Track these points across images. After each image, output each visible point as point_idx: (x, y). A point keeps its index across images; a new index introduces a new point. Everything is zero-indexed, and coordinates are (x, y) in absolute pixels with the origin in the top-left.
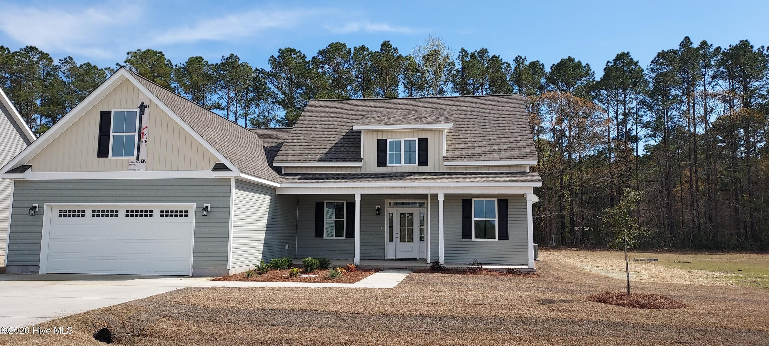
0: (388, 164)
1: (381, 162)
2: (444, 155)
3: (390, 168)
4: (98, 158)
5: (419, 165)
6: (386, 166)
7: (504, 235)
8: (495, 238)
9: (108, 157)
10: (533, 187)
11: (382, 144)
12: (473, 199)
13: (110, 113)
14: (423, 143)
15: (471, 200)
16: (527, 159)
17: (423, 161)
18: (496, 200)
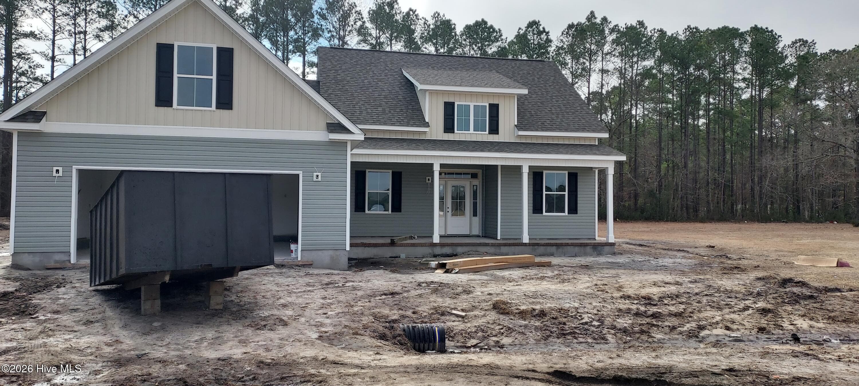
0: (456, 131)
1: (449, 128)
2: (516, 124)
3: (458, 135)
4: (156, 107)
5: (490, 133)
6: (454, 132)
7: (573, 210)
8: (564, 212)
9: (172, 107)
10: (615, 161)
11: (449, 107)
12: (545, 172)
13: (171, 46)
14: (494, 109)
15: (542, 172)
16: (599, 132)
17: (494, 129)
18: (566, 172)
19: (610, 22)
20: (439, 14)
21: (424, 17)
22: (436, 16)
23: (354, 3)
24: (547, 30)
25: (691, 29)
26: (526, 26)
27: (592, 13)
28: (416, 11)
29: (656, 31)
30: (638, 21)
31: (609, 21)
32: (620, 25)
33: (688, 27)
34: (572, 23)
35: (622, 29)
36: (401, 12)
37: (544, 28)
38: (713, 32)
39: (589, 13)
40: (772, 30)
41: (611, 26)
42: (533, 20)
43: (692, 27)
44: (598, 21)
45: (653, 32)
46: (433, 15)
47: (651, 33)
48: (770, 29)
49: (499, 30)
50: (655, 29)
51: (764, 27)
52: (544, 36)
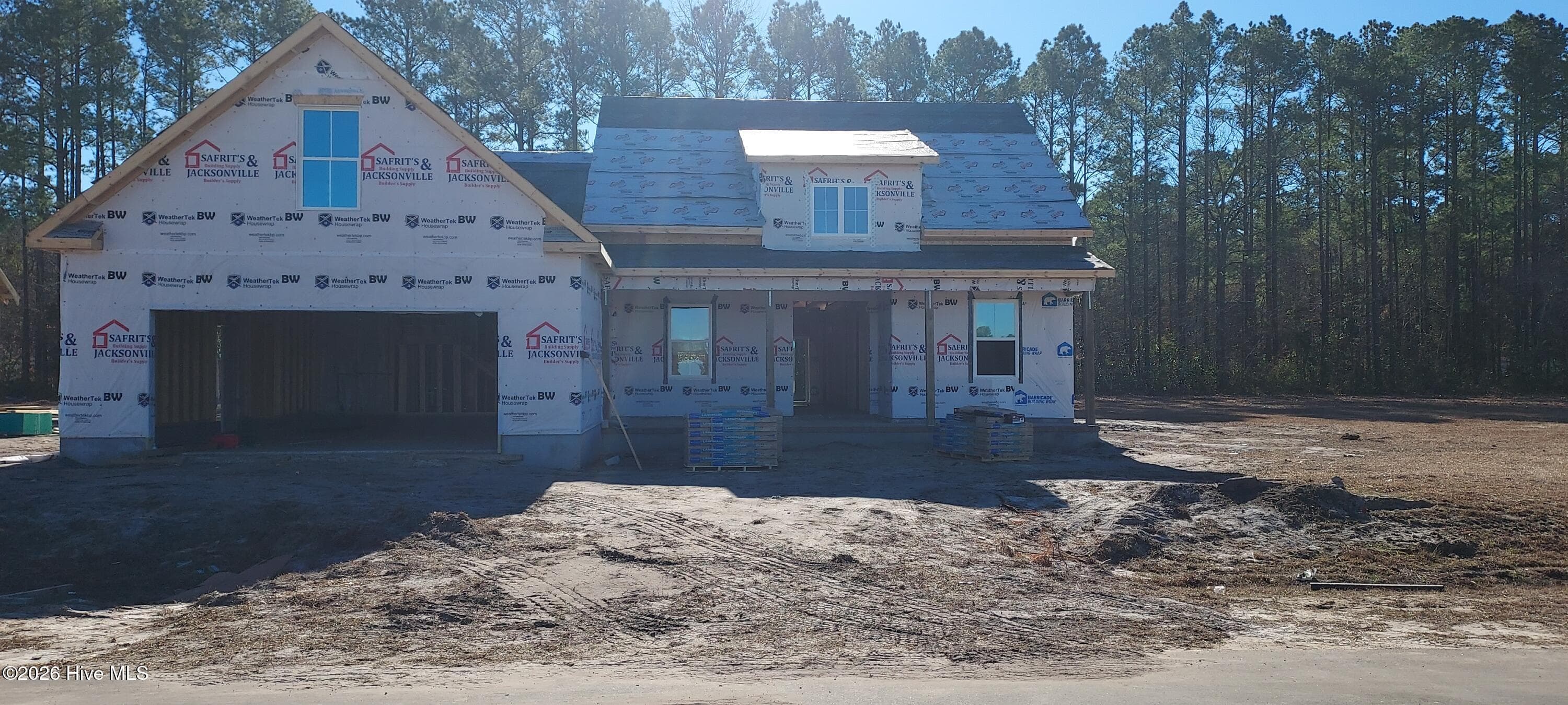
19: (1221, 20)
20: (890, 24)
21: (864, 30)
22: (886, 27)
23: (742, 12)
24: (1095, 42)
25: (1376, 26)
26: (1057, 35)
27: (1184, 5)
28: (848, 19)
29: (1309, 33)
30: (1272, 17)
31: (1218, 20)
32: (1239, 26)
33: (1370, 22)
34: (1144, 26)
35: (1243, 33)
36: (824, 23)
37: (1088, 38)
38: (1427, 30)
39: (1177, 6)
40: (1552, 19)
41: (1222, 28)
42: (1069, 24)
43: (1378, 23)
44: (1196, 19)
45: (1302, 35)
46: (879, 26)
47: (1299, 37)
48: (1548, 18)
49: (1006, 45)
50: (1306, 30)
51: (1536, 15)
52: (1090, 54)
